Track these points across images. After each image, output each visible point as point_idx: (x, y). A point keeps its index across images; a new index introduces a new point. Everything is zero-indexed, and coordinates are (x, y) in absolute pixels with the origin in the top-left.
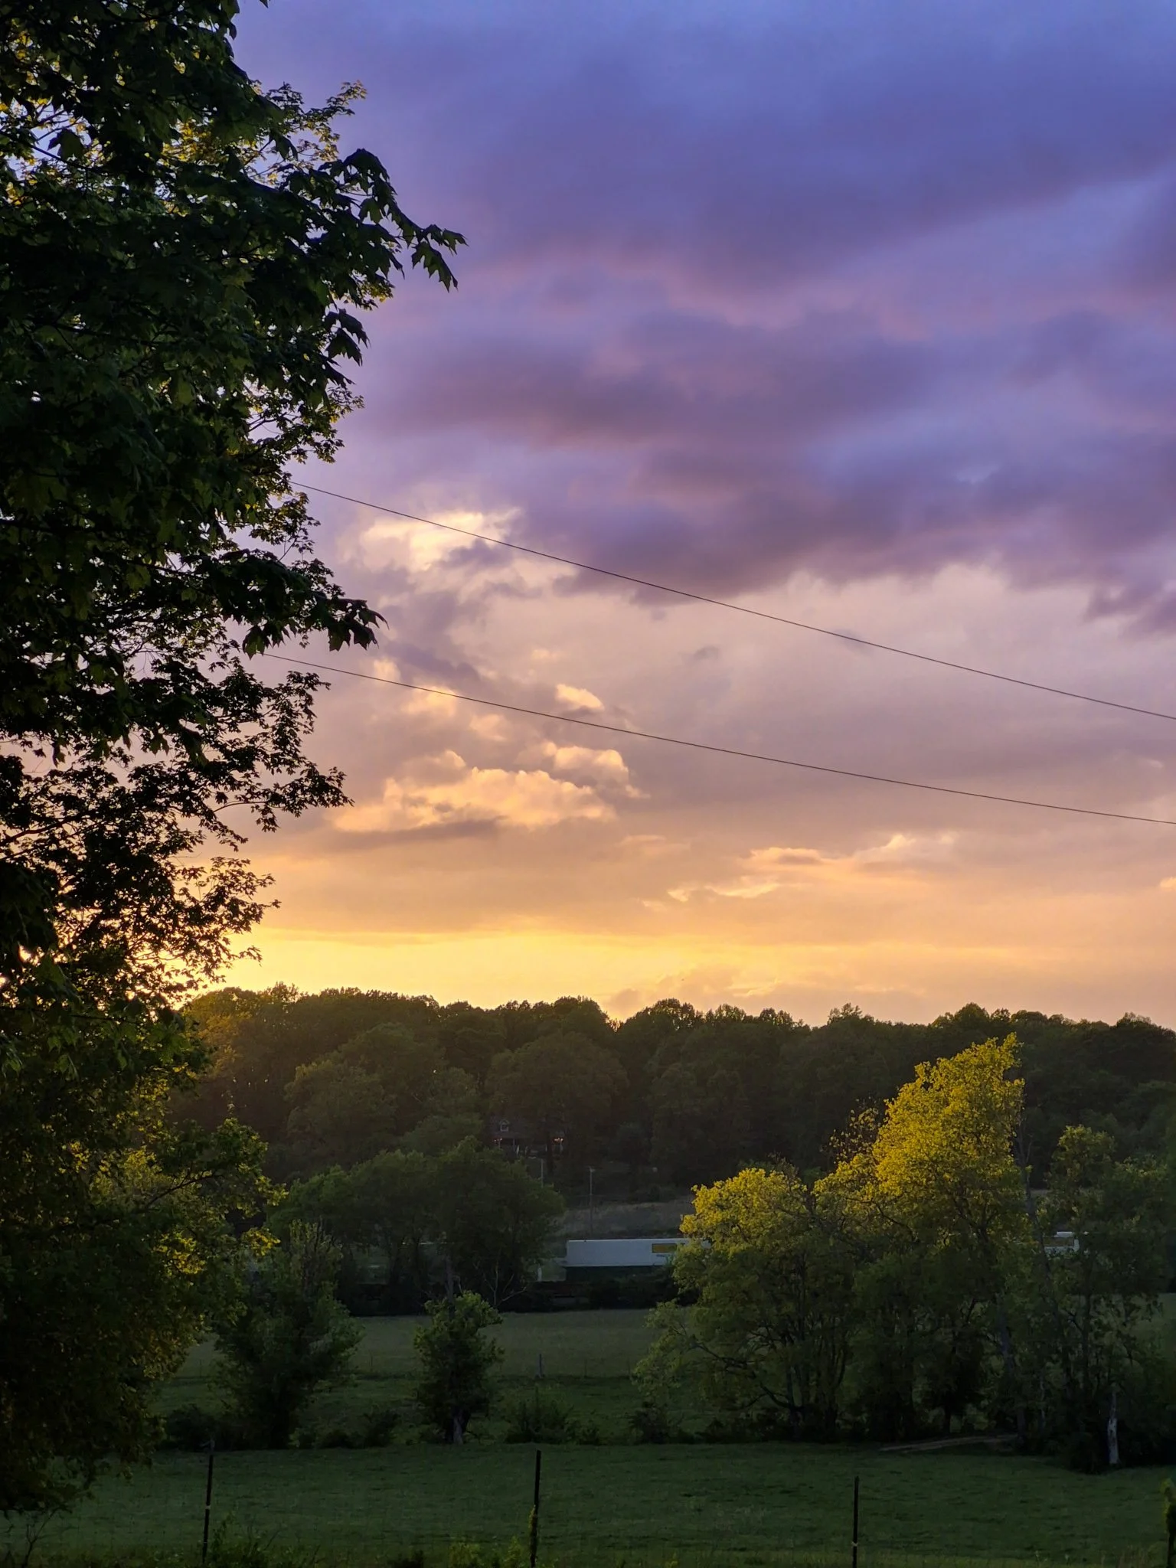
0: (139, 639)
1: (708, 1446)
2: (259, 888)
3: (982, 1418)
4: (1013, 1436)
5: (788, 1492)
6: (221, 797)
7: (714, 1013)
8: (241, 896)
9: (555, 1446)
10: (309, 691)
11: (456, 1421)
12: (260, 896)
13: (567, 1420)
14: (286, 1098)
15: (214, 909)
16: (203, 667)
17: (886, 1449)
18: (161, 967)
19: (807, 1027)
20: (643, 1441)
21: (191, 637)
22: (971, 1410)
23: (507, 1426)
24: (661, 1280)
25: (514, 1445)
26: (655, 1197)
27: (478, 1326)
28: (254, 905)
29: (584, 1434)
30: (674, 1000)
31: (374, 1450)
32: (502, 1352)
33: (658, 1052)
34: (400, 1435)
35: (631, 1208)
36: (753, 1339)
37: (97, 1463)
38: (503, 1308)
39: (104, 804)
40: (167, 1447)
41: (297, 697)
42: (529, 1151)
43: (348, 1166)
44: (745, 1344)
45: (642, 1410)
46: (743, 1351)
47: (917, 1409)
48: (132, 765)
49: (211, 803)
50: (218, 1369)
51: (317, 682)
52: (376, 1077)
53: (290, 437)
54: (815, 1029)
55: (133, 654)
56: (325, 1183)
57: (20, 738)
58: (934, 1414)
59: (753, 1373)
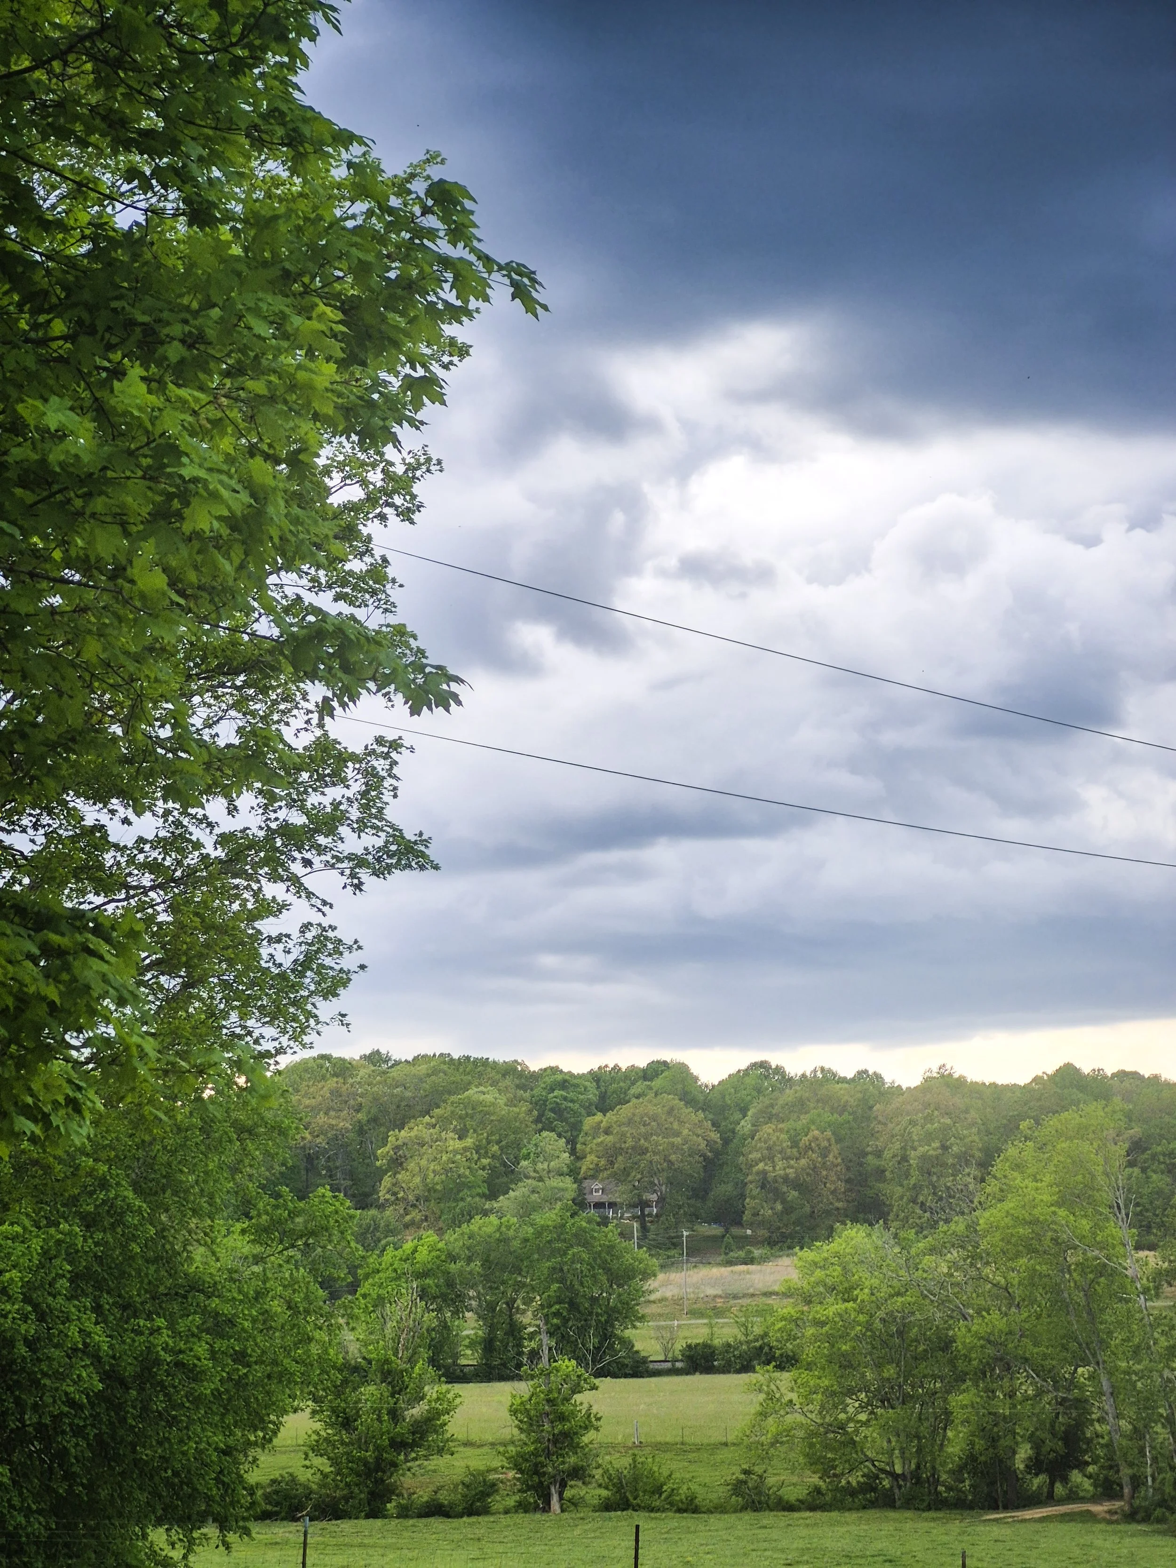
0: (224, 707)
1: (808, 1514)
2: (346, 954)
3: (1087, 1484)
4: (1117, 1504)
5: (890, 1561)
6: (307, 863)
7: (808, 1074)
8: (328, 961)
9: (652, 1515)
10: (394, 755)
11: (553, 1490)
12: (349, 961)
13: (665, 1488)
14: (378, 1163)
15: (302, 975)
16: (288, 734)
17: (988, 1517)
18: (250, 1033)
19: (899, 1086)
20: (744, 1509)
21: (275, 702)
22: (1076, 1477)
23: (605, 1493)
24: (757, 1344)
25: (613, 1514)
26: (749, 1260)
27: (574, 1393)
28: (341, 970)
29: (682, 1502)
30: (766, 1062)
31: (473, 1519)
32: (598, 1419)
33: (750, 1113)
34: (498, 1502)
35: (725, 1271)
36: (852, 1405)
37: (195, 1535)
38: (599, 1374)
39: (191, 872)
40: (265, 1516)
41: (382, 761)
42: (622, 1215)
43: (440, 1232)
44: (844, 1411)
45: (742, 1477)
46: (843, 1416)
47: (1020, 1476)
48: (217, 831)
49: (297, 868)
50: (314, 1437)
51: (402, 746)
52: (469, 1142)
53: (371, 500)
54: (909, 1089)
55: (218, 721)
56: (420, 1248)
57: (105, 806)
58: (1038, 1482)
59: (852, 1439)
